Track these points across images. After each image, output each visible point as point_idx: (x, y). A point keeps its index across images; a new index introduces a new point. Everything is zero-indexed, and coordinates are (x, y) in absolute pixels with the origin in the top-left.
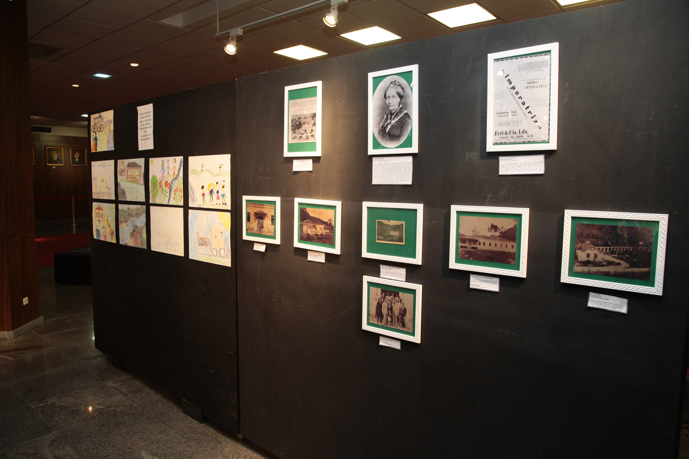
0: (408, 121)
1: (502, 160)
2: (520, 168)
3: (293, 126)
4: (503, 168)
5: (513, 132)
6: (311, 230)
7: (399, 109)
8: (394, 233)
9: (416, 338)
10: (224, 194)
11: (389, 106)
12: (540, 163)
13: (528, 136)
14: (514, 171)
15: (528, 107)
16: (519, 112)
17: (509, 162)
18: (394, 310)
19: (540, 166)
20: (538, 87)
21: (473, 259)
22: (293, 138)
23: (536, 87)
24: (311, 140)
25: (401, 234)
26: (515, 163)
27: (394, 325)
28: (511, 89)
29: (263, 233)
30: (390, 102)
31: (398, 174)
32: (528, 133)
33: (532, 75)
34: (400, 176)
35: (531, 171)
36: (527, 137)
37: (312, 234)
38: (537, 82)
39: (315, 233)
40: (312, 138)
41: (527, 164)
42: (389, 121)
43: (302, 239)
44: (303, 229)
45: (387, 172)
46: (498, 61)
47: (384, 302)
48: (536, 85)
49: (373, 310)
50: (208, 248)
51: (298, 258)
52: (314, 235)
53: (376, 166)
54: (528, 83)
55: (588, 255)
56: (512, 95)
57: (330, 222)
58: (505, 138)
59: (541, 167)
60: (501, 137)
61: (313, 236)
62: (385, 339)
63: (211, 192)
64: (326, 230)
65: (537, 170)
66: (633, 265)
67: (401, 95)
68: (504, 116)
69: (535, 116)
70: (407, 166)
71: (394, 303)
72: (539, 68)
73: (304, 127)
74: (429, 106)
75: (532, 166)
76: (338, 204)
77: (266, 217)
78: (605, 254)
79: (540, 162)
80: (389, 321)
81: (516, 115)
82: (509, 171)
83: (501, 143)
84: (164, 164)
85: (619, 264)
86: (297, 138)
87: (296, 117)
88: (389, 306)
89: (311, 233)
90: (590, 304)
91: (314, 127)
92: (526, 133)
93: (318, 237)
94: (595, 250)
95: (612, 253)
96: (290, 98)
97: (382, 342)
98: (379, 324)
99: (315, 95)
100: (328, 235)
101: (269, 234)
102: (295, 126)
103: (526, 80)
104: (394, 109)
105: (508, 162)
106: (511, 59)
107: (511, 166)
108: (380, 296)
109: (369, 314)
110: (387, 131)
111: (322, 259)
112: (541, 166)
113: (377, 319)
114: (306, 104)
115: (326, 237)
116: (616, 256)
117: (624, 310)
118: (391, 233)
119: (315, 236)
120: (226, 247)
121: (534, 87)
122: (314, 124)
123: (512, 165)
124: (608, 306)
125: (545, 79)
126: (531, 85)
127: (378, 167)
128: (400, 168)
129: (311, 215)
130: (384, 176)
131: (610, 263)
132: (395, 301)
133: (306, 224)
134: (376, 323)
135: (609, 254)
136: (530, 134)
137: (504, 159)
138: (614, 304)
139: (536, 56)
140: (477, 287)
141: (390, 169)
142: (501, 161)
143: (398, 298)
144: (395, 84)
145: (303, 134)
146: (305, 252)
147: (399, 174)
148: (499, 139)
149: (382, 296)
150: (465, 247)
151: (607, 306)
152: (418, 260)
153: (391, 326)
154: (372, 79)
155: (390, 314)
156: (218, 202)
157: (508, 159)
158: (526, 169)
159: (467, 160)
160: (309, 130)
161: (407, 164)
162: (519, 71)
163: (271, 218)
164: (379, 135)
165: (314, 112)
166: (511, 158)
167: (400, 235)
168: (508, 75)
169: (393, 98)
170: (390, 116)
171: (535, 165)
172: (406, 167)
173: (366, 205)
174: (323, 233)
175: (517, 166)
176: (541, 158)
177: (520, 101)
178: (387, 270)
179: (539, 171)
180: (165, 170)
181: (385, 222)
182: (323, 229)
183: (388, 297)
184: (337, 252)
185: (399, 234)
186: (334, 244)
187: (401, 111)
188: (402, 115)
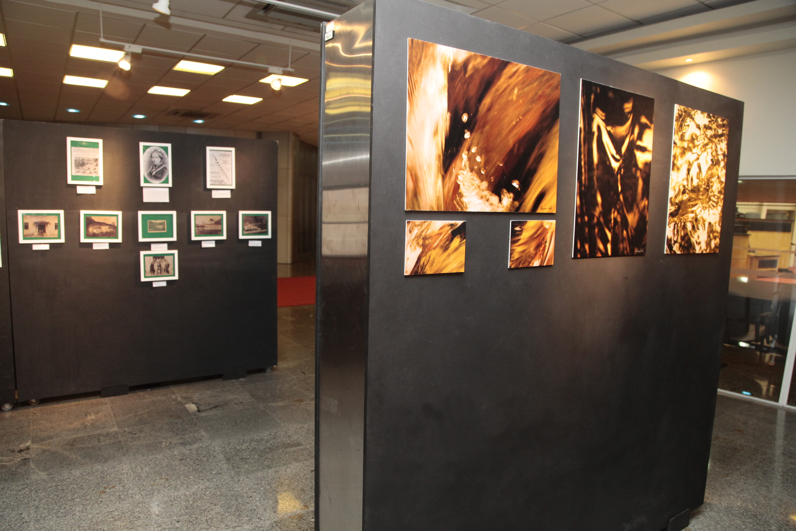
0: (166, 171)
2: (221, 195)
3: (76, 164)
4: (214, 195)
5: (218, 181)
6: (97, 230)
8: (159, 227)
9: (175, 277)
11: (154, 162)
12: (229, 194)
14: (219, 196)
15: (223, 171)
16: (220, 173)
17: (216, 193)
18: (161, 266)
21: (203, 235)
22: (77, 172)
24: (93, 175)
25: (164, 227)
26: (219, 193)
27: (162, 274)
28: (217, 163)
30: (154, 160)
31: (160, 197)
33: (225, 159)
34: (162, 198)
35: (225, 196)
36: (223, 183)
37: (97, 232)
39: (100, 232)
40: (95, 173)
41: (223, 194)
42: (154, 170)
43: (88, 235)
44: (89, 230)
45: (152, 195)
46: (211, 150)
47: (155, 263)
48: (227, 163)
49: (148, 269)
51: (83, 249)
53: (145, 193)
55: (248, 227)
56: (217, 166)
57: (113, 224)
58: (215, 183)
62: (156, 283)
64: (110, 229)
66: (262, 229)
67: (161, 157)
68: (214, 174)
69: (227, 175)
70: (165, 193)
71: (161, 263)
72: (228, 157)
73: (87, 166)
75: (226, 194)
76: (120, 213)
78: (253, 226)
80: (159, 273)
82: (216, 196)
83: (213, 185)
85: (257, 229)
86: (81, 172)
88: (159, 265)
90: (250, 245)
91: (96, 167)
92: (223, 181)
93: (103, 234)
94: (250, 225)
95: (256, 225)
96: (72, 146)
97: (155, 285)
98: (152, 275)
99: (96, 148)
100: (112, 232)
101: (52, 237)
102: (78, 164)
103: (223, 161)
104: (157, 164)
106: (216, 151)
109: (145, 272)
110: (153, 174)
113: (151, 273)
114: (89, 151)
115: (110, 233)
117: (260, 245)
122: (97, 165)
124: (255, 245)
125: (230, 161)
126: (224, 163)
127: (147, 193)
128: (161, 194)
129: (97, 221)
130: (151, 198)
131: (255, 229)
132: (162, 261)
133: (92, 227)
134: (150, 276)
136: (225, 182)
137: (214, 191)
138: (257, 244)
139: (226, 152)
140: (205, 246)
141: (155, 194)
143: (164, 259)
144: (157, 151)
146: (90, 245)
148: (212, 183)
149: (153, 260)
150: (199, 230)
152: (174, 239)
153: (160, 275)
154: (142, 146)
155: (160, 269)
157: (216, 191)
158: (223, 196)
159: (197, 191)
160: (91, 168)
162: (220, 156)
163: (54, 225)
164: (148, 176)
165: (97, 157)
168: (215, 157)
169: (156, 158)
170: (155, 167)
173: (140, 213)
174: (107, 231)
176: (229, 192)
177: (221, 169)
178: (155, 246)
179: (229, 197)
182: (107, 229)
183: (158, 260)
184: (119, 241)
185: (162, 227)
186: (116, 237)
187: (161, 165)
188: (162, 167)
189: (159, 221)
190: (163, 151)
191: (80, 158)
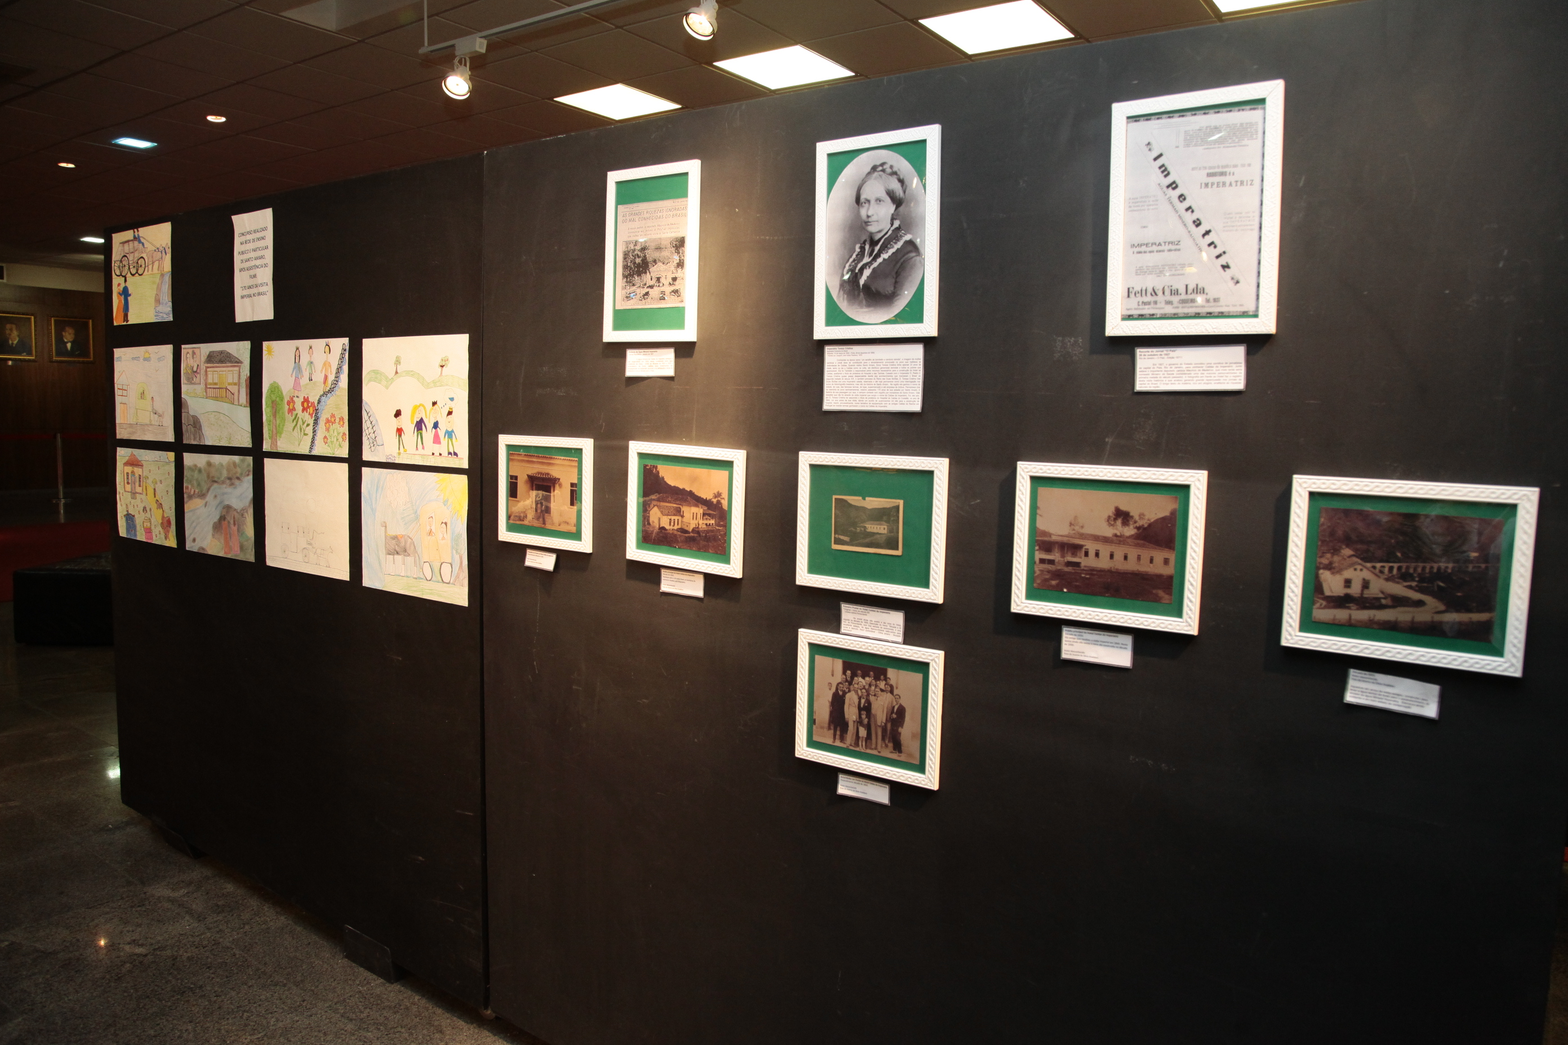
0: (913, 259)
1: (1143, 357)
2: (1187, 375)
3: (627, 269)
4: (1145, 375)
5: (1171, 290)
6: (670, 519)
7: (893, 231)
8: (875, 528)
9: (928, 777)
10: (453, 431)
11: (867, 223)
12: (1234, 365)
13: (1208, 301)
14: (1172, 382)
15: (1208, 233)
16: (1187, 243)
17: (1161, 361)
18: (873, 711)
19: (1235, 371)
20: (1234, 184)
21: (1069, 591)
22: (627, 297)
23: (1228, 184)
24: (670, 302)
25: (894, 530)
26: (1174, 364)
27: (873, 746)
28: (1168, 187)
29: (548, 526)
30: (870, 214)
31: (887, 386)
32: (1207, 294)
33: (1218, 157)
34: (894, 391)
35: (1213, 382)
36: (1204, 304)
37: (671, 527)
38: (1231, 174)
39: (679, 527)
40: (674, 298)
41: (1202, 367)
42: (866, 259)
43: (649, 538)
44: (649, 517)
45: (860, 380)
46: (1136, 121)
47: (849, 691)
48: (1227, 179)
49: (824, 712)
50: (410, 560)
51: (636, 586)
52: (678, 530)
53: (832, 367)
54: (1209, 175)
55: (1348, 583)
56: (1171, 203)
57: (717, 499)
58: (1152, 303)
59: (1238, 374)
60: (1140, 303)
61: (676, 532)
62: (852, 780)
63: (420, 425)
64: (706, 519)
65: (1226, 380)
66: (1454, 605)
67: (896, 197)
68: (1150, 252)
69: (1224, 253)
70: (910, 366)
71: (874, 694)
72: (1237, 140)
73: (655, 270)
74: (965, 225)
75: (1216, 370)
76: (739, 457)
77: (557, 486)
78: (1387, 580)
79: (1235, 363)
80: (863, 737)
81: (1179, 250)
82: (1159, 382)
83: (1141, 317)
84: (299, 356)
85: (1420, 603)
86: (638, 296)
87: (636, 247)
88: (863, 701)
89: (670, 525)
90: (1350, 698)
91: (679, 270)
92: (1202, 292)
93: (687, 535)
94: (1365, 570)
95: (1404, 576)
96: (620, 200)
97: (845, 788)
98: (838, 743)
99: (684, 194)
100: (711, 530)
101: (564, 528)
102: (631, 268)
103: (1205, 168)
104: (880, 232)
105: (1157, 361)
106: (1169, 117)
107: (1165, 371)
108: (839, 677)
109: (812, 721)
110: (862, 282)
111: (696, 589)
112: (1238, 372)
113: (832, 731)
114: (661, 214)
115: (706, 536)
116: (1414, 584)
117: (1431, 710)
118: (870, 526)
119: (679, 533)
120: (457, 557)
121: (1224, 184)
122: (681, 265)
123: (1167, 368)
124: (1394, 701)
125: (1249, 165)
126: (1216, 179)
127: (837, 370)
128: (893, 372)
129: (671, 482)
130: (852, 391)
131: (1398, 601)
132: (877, 690)
133: (658, 503)
134: (829, 741)
135: (1397, 580)
136: (1211, 296)
137: (1147, 354)
138: (1406, 696)
139: (1230, 111)
140: (1078, 655)
141: (867, 375)
142: (1140, 358)
143: (884, 682)
144: (883, 171)
145: (651, 287)
146: (652, 572)
147: (890, 387)
148: (1136, 307)
149: (844, 677)
150: (1051, 562)
151: (1390, 700)
152: (934, 593)
153: (866, 748)
154: (825, 157)
155: (866, 721)
156: (437, 449)
157: (1156, 353)
158: (1200, 378)
159: (1057, 355)
160: (666, 278)
161: (909, 363)
162: (1188, 146)
163: (569, 488)
164: (842, 293)
165: (680, 235)
166: (1165, 352)
167: (891, 531)
168: (1161, 155)
169: (878, 204)
170: (870, 246)
171: (1222, 368)
172: (908, 370)
173: (807, 459)
174: (700, 527)
175: (1179, 371)
176: (1239, 352)
178: (857, 616)
179: (1233, 383)
180: (304, 370)
181: (854, 500)
182: (699, 516)
183: (861, 679)
184: (734, 571)
185: (888, 529)
186: (726, 554)
187: (896, 234)
188: (899, 245)
189: (873, 503)
190: (903, 165)
191: (636, 243)
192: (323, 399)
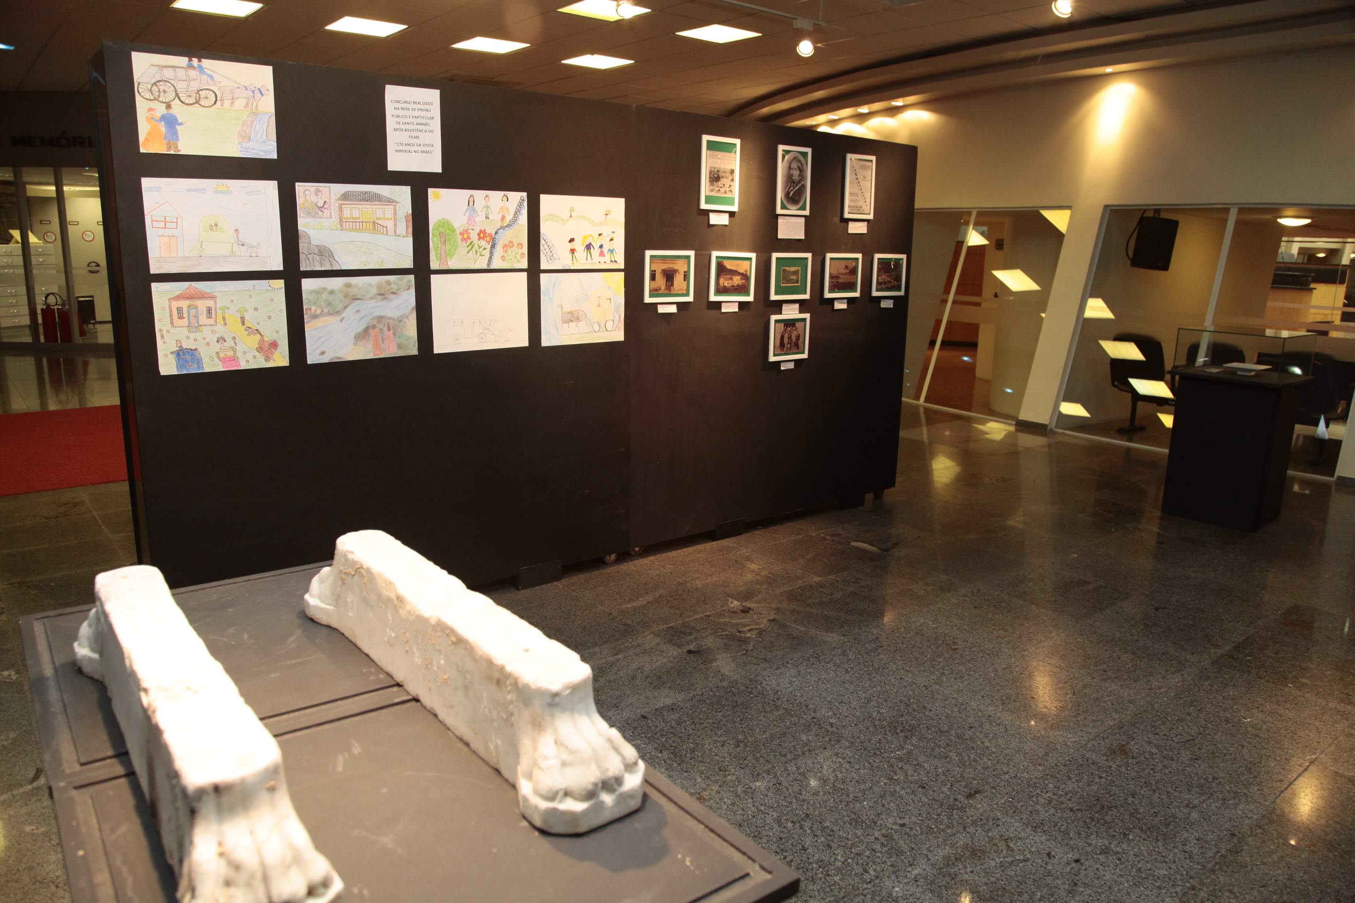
0: (804, 190)
1: (850, 224)
3: (710, 178)
4: (850, 229)
5: (856, 206)
6: (727, 282)
7: (799, 180)
8: (793, 277)
10: (614, 249)
11: (792, 176)
15: (863, 192)
18: (792, 338)
21: (836, 290)
22: (711, 190)
24: (728, 195)
25: (798, 278)
26: (855, 226)
27: (792, 350)
28: (857, 179)
29: (672, 292)
30: (793, 173)
31: (795, 230)
33: (865, 173)
34: (796, 232)
39: (732, 285)
40: (730, 193)
41: (860, 227)
42: (792, 188)
43: (718, 290)
44: (720, 282)
45: (787, 228)
46: (851, 160)
47: (785, 333)
48: (866, 179)
49: (778, 342)
50: (582, 324)
51: (712, 313)
53: (780, 224)
54: (863, 177)
55: (882, 279)
56: (857, 183)
57: (746, 272)
58: (853, 210)
60: (851, 209)
61: (729, 287)
62: (784, 364)
63: (589, 247)
64: (742, 280)
66: (897, 282)
67: (800, 169)
68: (853, 196)
69: (865, 198)
70: (801, 224)
71: (792, 332)
72: (868, 170)
73: (723, 181)
75: (862, 228)
76: (753, 256)
77: (677, 273)
80: (789, 348)
81: (858, 196)
82: (852, 231)
83: (851, 213)
84: (474, 201)
86: (716, 191)
87: (715, 170)
88: (789, 335)
89: (728, 284)
90: (882, 306)
91: (732, 182)
92: (861, 208)
93: (734, 288)
94: (884, 276)
96: (708, 148)
97: (782, 367)
98: (782, 352)
99: (734, 152)
100: (743, 285)
101: (680, 292)
102: (713, 179)
103: (863, 175)
104: (796, 179)
105: (852, 225)
106: (857, 160)
108: (782, 329)
109: (774, 347)
110: (791, 195)
111: (735, 308)
112: (866, 228)
113: (780, 349)
114: (726, 158)
116: (891, 278)
117: (892, 306)
118: (791, 277)
119: (731, 287)
120: (617, 316)
122: (732, 180)
124: (887, 305)
127: (782, 225)
128: (797, 226)
129: (729, 267)
130: (785, 232)
131: (890, 282)
132: (793, 330)
133: (723, 276)
134: (779, 352)
135: (889, 277)
136: (863, 209)
138: (889, 303)
140: (837, 307)
141: (790, 227)
143: (795, 328)
144: (797, 159)
145: (721, 188)
146: (718, 304)
149: (784, 329)
150: (833, 282)
152: (807, 296)
153: (790, 351)
155: (790, 342)
156: (602, 259)
159: (833, 222)
160: (727, 185)
162: (860, 169)
164: (785, 198)
165: (733, 168)
166: (854, 223)
168: (855, 170)
169: (795, 170)
170: (793, 184)
172: (800, 226)
173: (775, 255)
174: (739, 284)
176: (866, 223)
177: (860, 188)
178: (787, 308)
179: (865, 231)
180: (479, 212)
181: (787, 268)
182: (739, 280)
183: (788, 328)
184: (750, 299)
185: (796, 277)
186: (747, 293)
188: (800, 185)
189: (793, 269)
190: (802, 158)
191: (715, 168)
192: (500, 231)
